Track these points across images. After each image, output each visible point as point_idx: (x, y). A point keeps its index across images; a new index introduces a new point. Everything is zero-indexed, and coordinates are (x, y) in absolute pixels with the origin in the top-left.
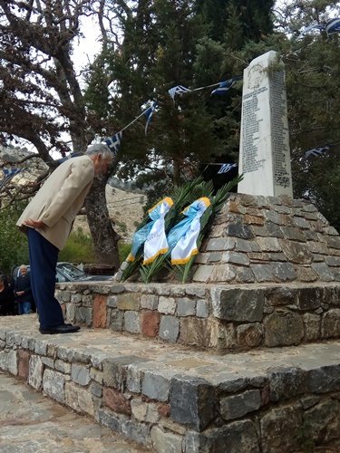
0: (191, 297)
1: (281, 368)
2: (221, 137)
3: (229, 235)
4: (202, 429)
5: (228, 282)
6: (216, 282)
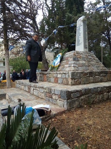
0: (65, 74)
1: (84, 88)
2: (72, 38)
3: (73, 60)
4: (67, 100)
5: (73, 71)
6: (70, 71)
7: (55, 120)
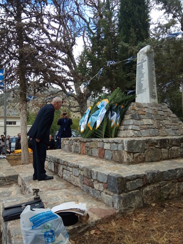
0: (116, 143)
1: (151, 171)
2: (129, 81)
3: (131, 119)
4: (120, 194)
5: (131, 137)
6: (127, 137)
7: (96, 232)
